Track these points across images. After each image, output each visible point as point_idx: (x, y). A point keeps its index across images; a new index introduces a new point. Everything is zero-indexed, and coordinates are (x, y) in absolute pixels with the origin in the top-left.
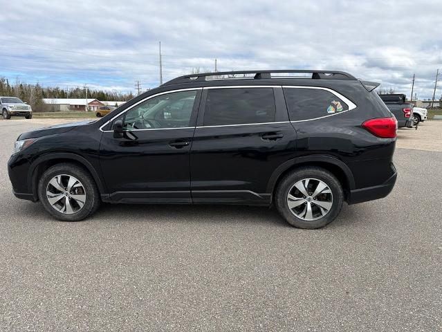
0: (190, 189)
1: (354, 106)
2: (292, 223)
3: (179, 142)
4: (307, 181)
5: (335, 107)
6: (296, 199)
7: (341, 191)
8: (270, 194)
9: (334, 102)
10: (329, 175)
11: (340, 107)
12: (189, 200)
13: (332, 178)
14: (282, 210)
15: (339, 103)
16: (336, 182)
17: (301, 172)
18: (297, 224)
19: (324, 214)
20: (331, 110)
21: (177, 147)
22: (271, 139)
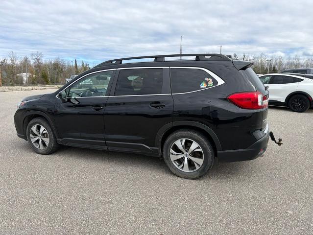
0: (105, 140)
1: (223, 82)
2: (174, 173)
3: (97, 106)
4: (184, 140)
5: (207, 83)
6: (176, 153)
7: (209, 151)
8: (158, 148)
9: (207, 79)
10: (200, 137)
11: (211, 83)
12: (105, 148)
13: (203, 140)
14: (167, 161)
15: (211, 80)
16: (206, 143)
17: (179, 133)
18: (177, 174)
19: (197, 168)
20: (203, 85)
21: (97, 110)
22: (156, 107)
